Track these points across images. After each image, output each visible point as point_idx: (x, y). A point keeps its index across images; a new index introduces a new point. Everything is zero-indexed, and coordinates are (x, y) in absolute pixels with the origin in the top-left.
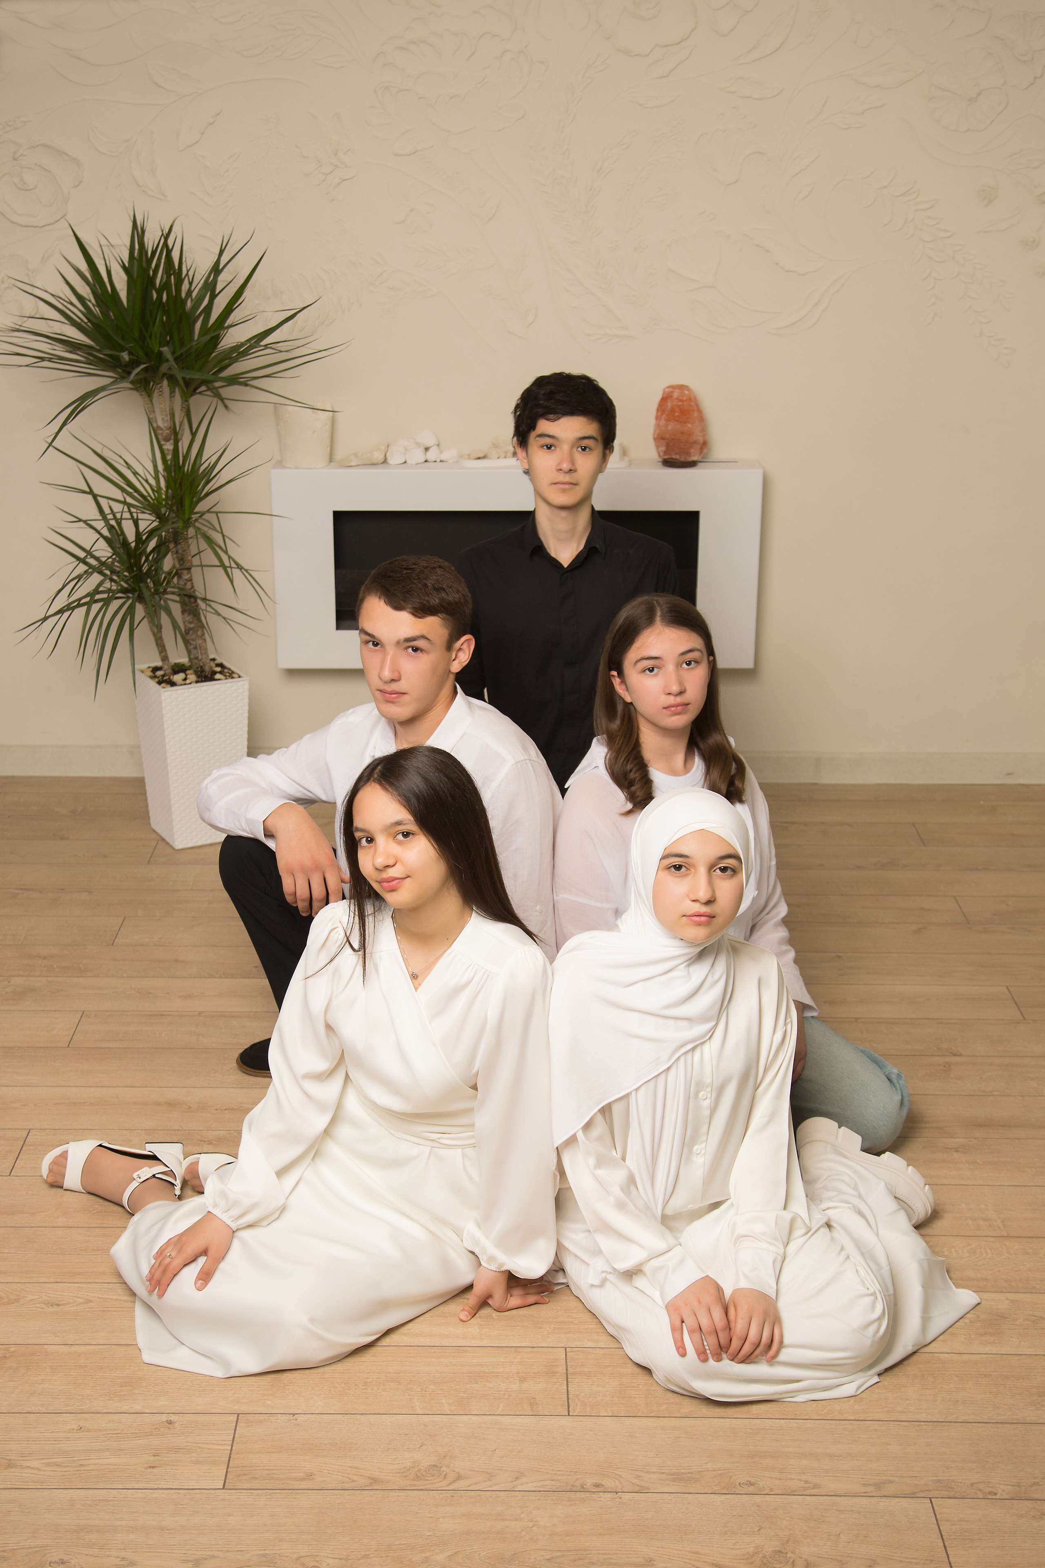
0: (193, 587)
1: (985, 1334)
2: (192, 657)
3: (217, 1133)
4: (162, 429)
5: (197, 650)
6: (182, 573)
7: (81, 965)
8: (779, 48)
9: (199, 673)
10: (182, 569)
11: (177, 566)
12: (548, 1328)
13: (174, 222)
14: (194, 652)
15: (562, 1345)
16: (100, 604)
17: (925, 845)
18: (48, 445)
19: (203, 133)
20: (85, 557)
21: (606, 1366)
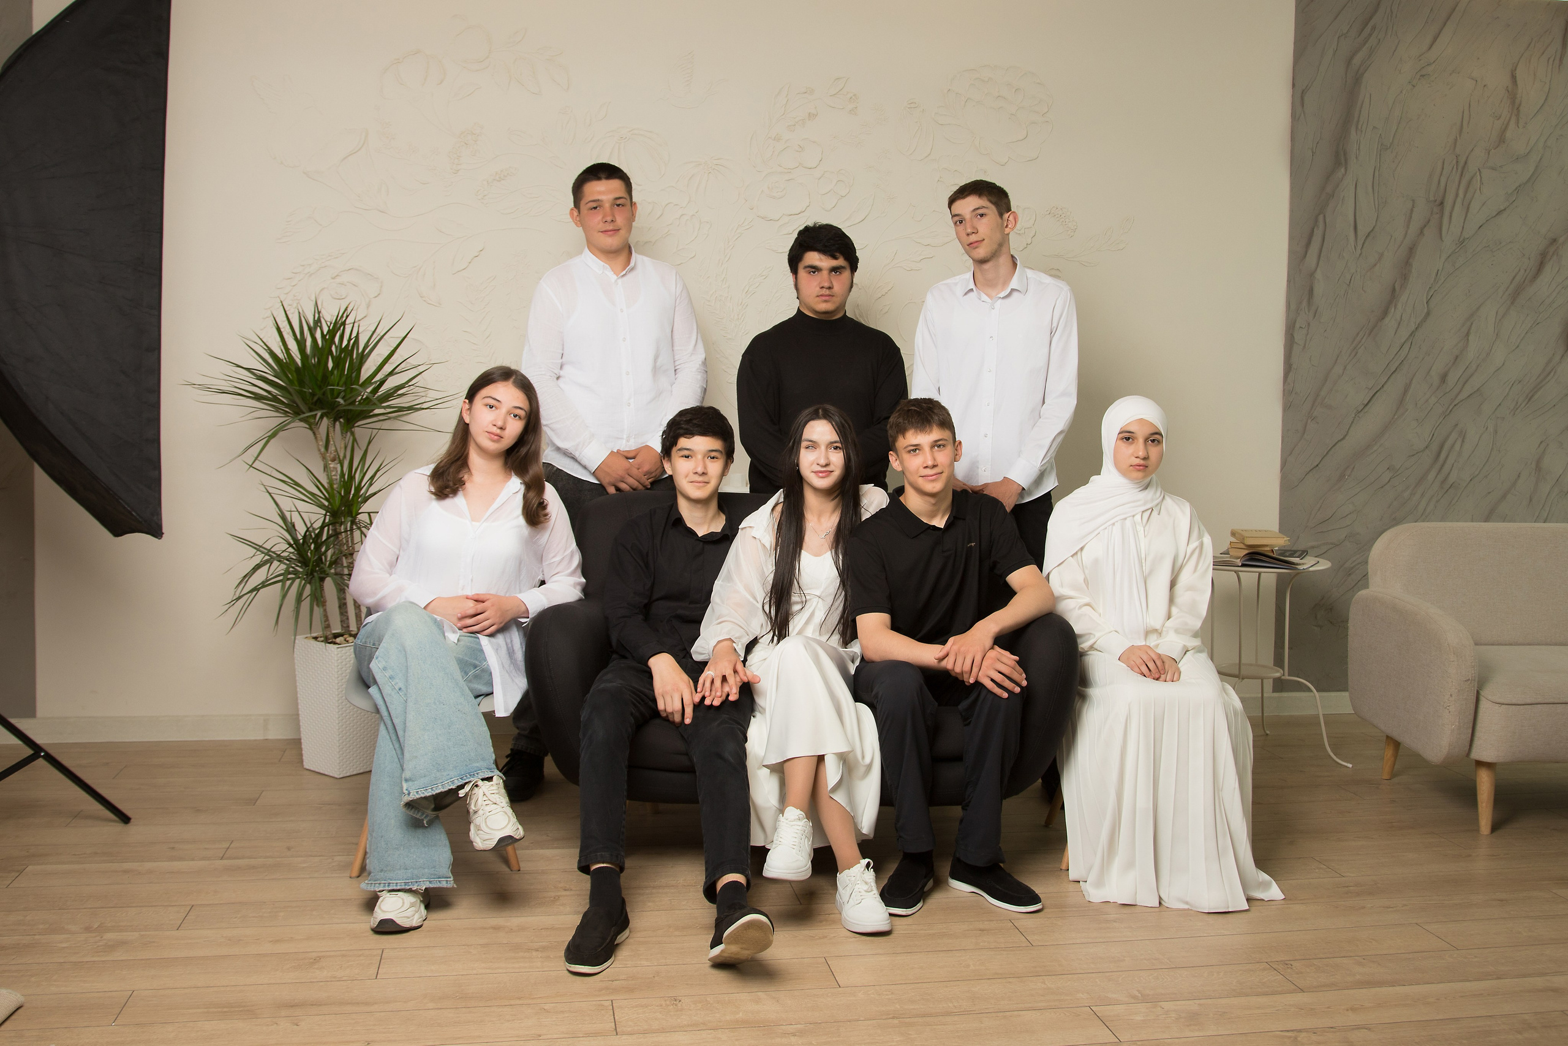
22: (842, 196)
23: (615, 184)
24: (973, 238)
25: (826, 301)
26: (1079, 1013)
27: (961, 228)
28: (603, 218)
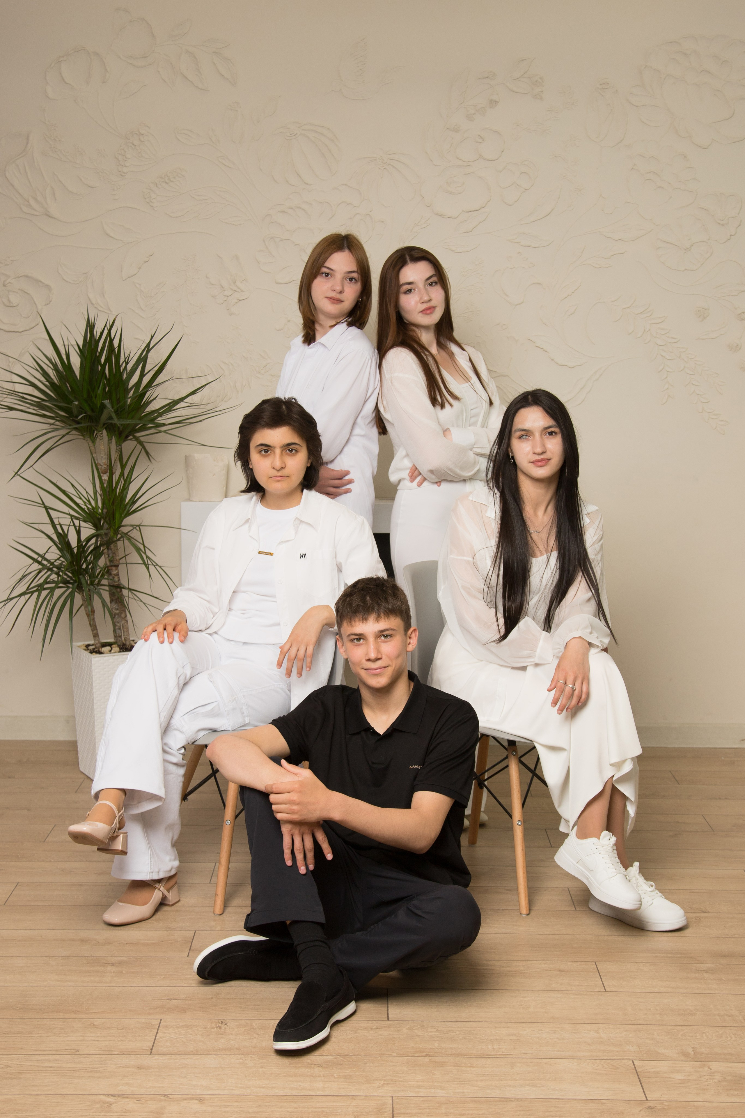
0: (119, 580)
1: (731, 1089)
2: (117, 636)
3: (119, 958)
4: (101, 465)
5: (121, 630)
6: (111, 569)
7: (18, 854)
8: (549, 214)
9: (121, 646)
10: (112, 566)
11: (108, 564)
12: (378, 1084)
13: (116, 318)
14: (118, 631)
15: (390, 1095)
16: (48, 591)
17: (679, 784)
18: (15, 473)
19: (140, 268)
20: (39, 559)
21: (425, 1108)
22: (526, 189)
26: (618, 1066)
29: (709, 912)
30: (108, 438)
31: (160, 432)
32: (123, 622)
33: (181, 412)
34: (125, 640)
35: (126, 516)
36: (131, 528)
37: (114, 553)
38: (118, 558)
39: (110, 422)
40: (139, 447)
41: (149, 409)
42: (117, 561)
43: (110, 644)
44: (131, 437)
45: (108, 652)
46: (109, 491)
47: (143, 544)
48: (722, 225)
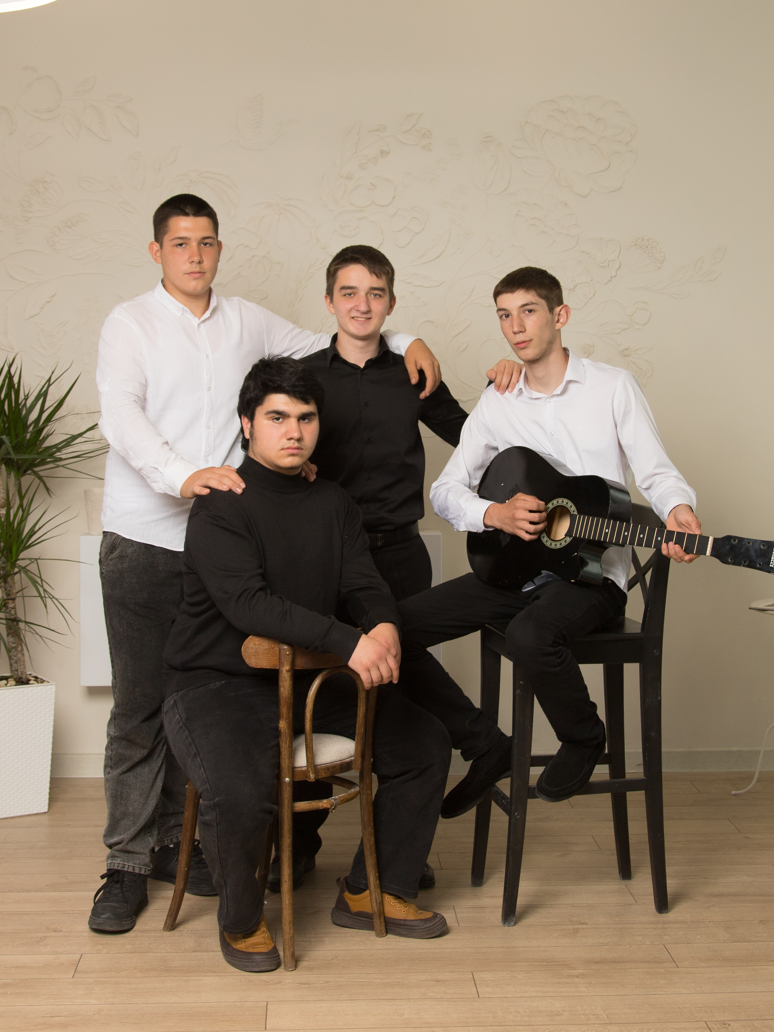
0: (16, 613)
2: (13, 669)
5: (17, 664)
6: (8, 603)
8: (439, 256)
9: (18, 680)
10: (8, 599)
11: (5, 597)
13: (16, 356)
14: (15, 665)
19: (42, 308)
22: (416, 233)
23: (203, 221)
24: (520, 338)
25: (293, 455)
27: (507, 322)
28: (189, 258)
29: (586, 924)
30: (7, 472)
31: (58, 466)
32: (19, 655)
33: (79, 447)
34: (22, 674)
35: (23, 550)
36: (28, 562)
37: (11, 587)
38: (14, 591)
39: (9, 457)
40: (37, 481)
41: (47, 444)
42: (13, 594)
43: (6, 678)
44: (30, 472)
45: (4, 686)
46: (7, 525)
47: (41, 578)
48: (603, 267)
